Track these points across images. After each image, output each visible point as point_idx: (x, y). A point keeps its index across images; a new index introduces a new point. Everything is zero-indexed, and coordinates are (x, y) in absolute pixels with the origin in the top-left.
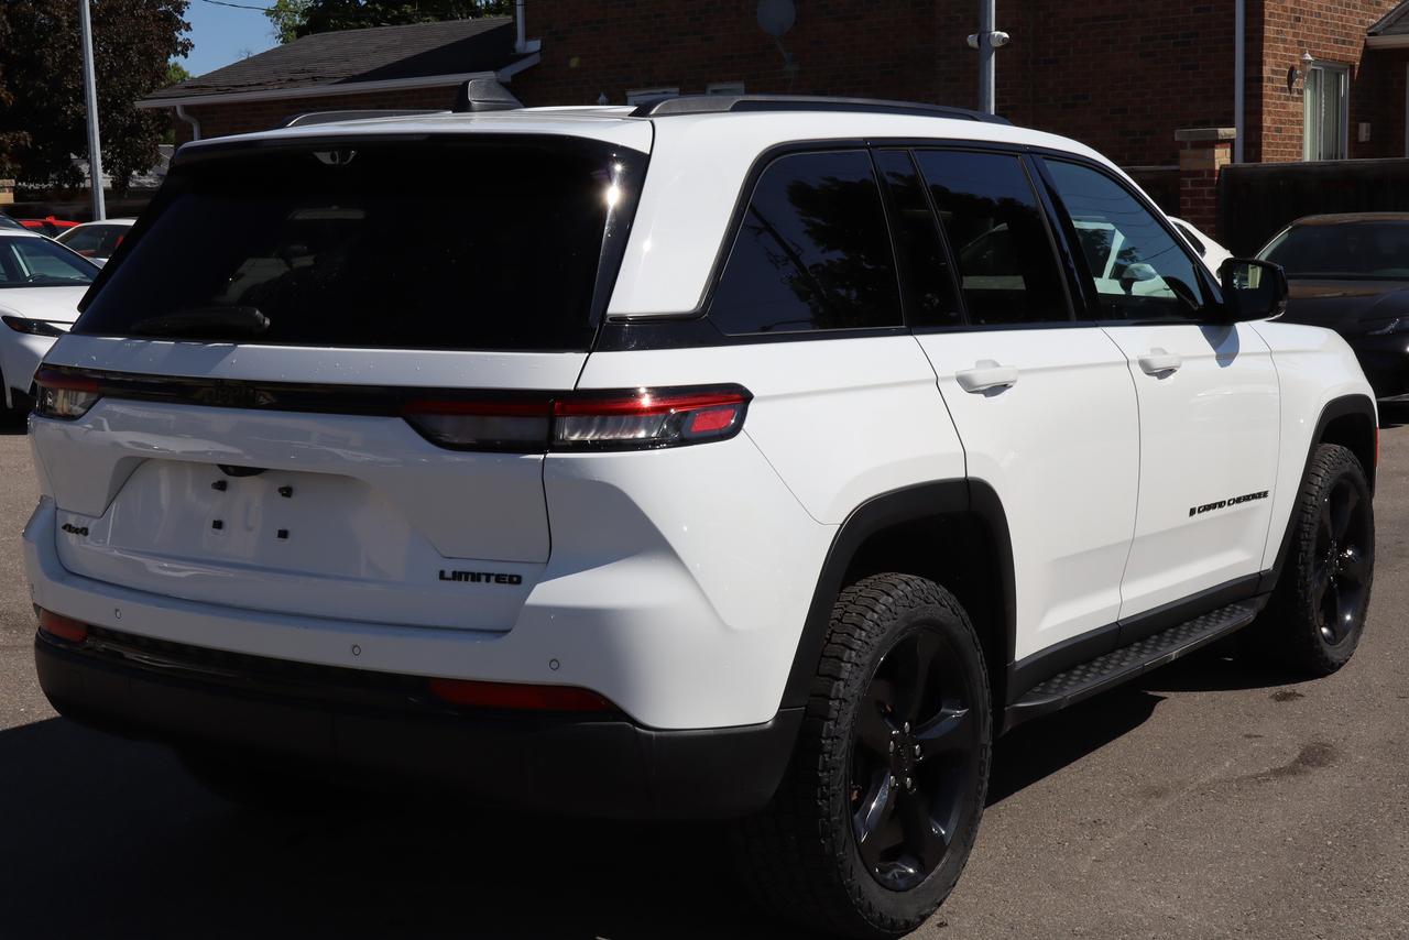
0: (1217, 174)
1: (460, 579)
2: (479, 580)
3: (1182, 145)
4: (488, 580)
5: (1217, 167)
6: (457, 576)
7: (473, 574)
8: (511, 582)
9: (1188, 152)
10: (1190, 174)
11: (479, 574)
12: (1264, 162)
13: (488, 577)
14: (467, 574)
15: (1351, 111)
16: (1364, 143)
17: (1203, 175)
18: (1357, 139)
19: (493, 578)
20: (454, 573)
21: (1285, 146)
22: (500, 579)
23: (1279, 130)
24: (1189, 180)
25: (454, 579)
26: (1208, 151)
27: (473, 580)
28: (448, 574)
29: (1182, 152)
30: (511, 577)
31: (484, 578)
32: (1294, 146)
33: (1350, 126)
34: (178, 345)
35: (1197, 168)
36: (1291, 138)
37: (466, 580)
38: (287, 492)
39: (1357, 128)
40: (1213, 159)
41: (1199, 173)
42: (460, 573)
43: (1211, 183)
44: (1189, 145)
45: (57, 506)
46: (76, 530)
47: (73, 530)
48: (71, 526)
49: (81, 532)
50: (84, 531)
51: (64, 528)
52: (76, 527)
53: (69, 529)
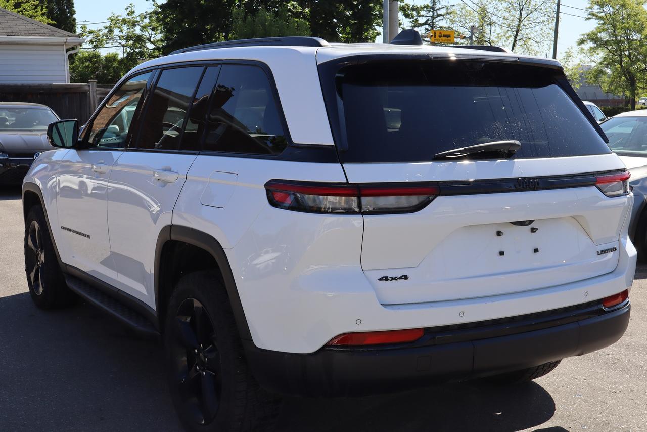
1: (603, 254)
4: (609, 252)
6: (602, 252)
7: (605, 250)
8: (614, 251)
13: (609, 250)
27: (606, 253)
30: (613, 248)
38: (534, 230)
45: (363, 269)
46: (395, 279)
47: (391, 279)
48: (387, 277)
49: (400, 278)
50: (404, 277)
51: (381, 279)
52: (394, 277)
53: (386, 279)
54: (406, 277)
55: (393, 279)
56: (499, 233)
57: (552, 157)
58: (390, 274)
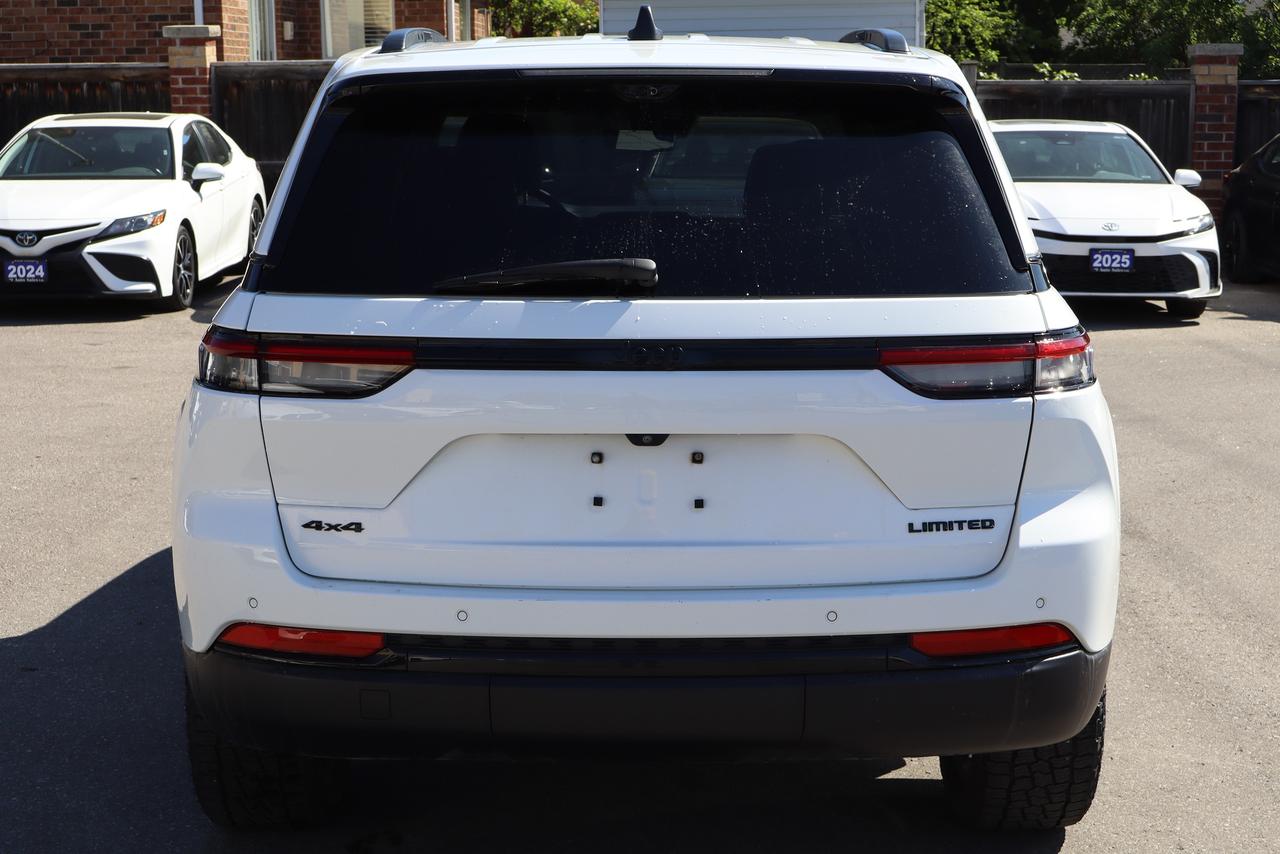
0: (208, 72)
1: (931, 530)
2: (951, 529)
3: (171, 42)
4: (961, 528)
5: (208, 66)
6: (927, 527)
7: (944, 523)
8: (984, 527)
9: (177, 48)
10: (179, 71)
11: (951, 523)
12: (226, 61)
13: (960, 524)
14: (938, 524)
15: (277, 10)
16: (287, 41)
17: (194, 74)
18: (283, 38)
19: (965, 525)
20: (924, 524)
21: (238, 43)
22: (972, 525)
23: (234, 28)
24: (180, 78)
25: (925, 530)
26: (198, 48)
27: (945, 529)
28: (918, 526)
29: (170, 48)
30: (983, 521)
31: (956, 526)
32: (244, 44)
33: (277, 24)
34: (529, 303)
35: (188, 66)
36: (241, 35)
37: (938, 529)
38: (697, 458)
39: (282, 26)
40: (204, 56)
41: (190, 71)
42: (931, 524)
43: (203, 81)
44: (178, 42)
45: (278, 501)
46: (335, 527)
47: (327, 527)
48: (320, 522)
49: (347, 528)
50: (353, 527)
51: (307, 526)
52: (333, 523)
53: (318, 526)
54: (358, 527)
55: (331, 527)
56: (598, 457)
57: (760, 298)
58: (327, 518)
